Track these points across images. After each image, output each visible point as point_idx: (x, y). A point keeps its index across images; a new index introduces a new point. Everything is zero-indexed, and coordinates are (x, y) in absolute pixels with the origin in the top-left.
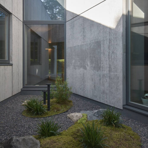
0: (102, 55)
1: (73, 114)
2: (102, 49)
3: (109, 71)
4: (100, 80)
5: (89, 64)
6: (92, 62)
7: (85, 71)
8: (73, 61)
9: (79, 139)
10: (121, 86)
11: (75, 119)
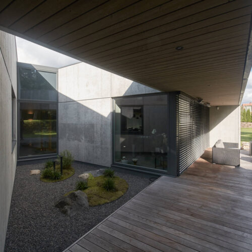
0: (95, 134)
1: (83, 175)
2: (95, 129)
3: (101, 144)
4: (94, 149)
5: (83, 138)
6: (86, 137)
7: (80, 143)
8: (67, 135)
9: (102, 186)
10: (110, 154)
11: (86, 177)
